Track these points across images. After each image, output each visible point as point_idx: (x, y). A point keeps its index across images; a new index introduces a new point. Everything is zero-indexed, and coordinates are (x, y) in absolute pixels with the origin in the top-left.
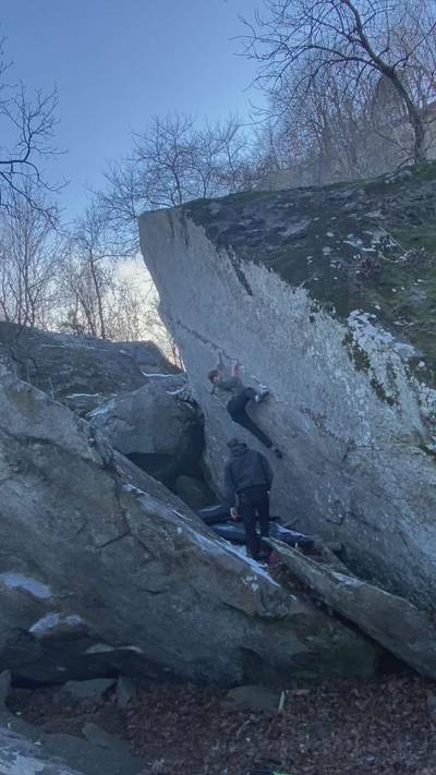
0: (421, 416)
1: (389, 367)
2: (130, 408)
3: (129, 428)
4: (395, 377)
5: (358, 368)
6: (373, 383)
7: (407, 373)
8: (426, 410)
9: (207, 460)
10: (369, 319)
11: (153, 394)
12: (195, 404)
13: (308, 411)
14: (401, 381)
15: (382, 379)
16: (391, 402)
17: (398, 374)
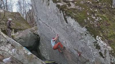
0: (111, 62)
1: (105, 51)
2: (25, 37)
3: (24, 41)
4: (106, 53)
5: (96, 48)
6: (100, 53)
7: (110, 53)
8: (112, 62)
9: (40, 48)
10: (101, 39)
11: (30, 34)
12: (38, 35)
13: (77, 50)
14: (108, 54)
15: (103, 52)
16: (103, 57)
17: (107, 53)
